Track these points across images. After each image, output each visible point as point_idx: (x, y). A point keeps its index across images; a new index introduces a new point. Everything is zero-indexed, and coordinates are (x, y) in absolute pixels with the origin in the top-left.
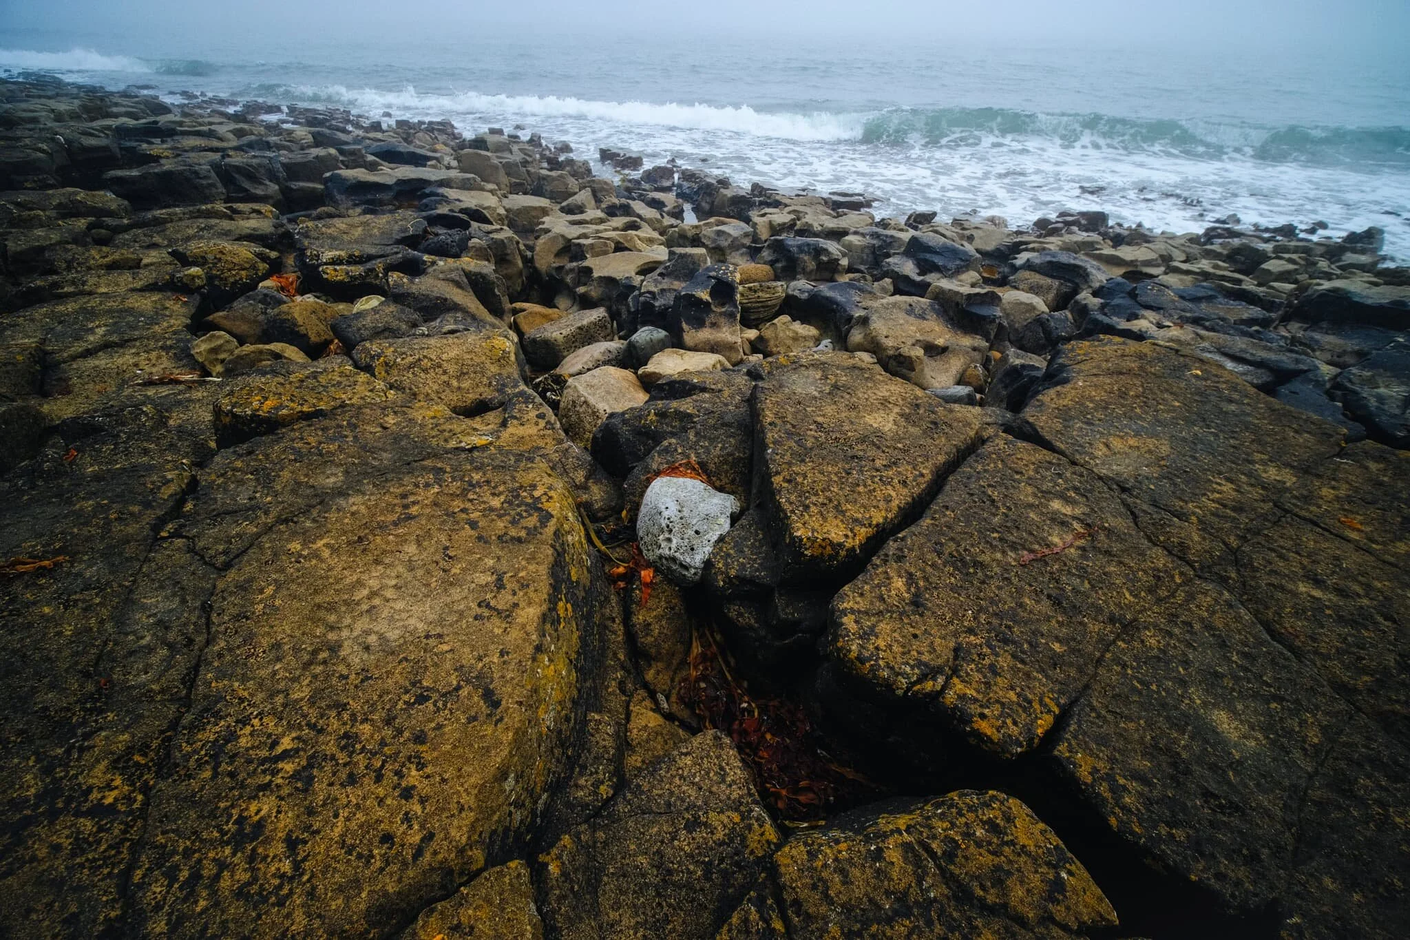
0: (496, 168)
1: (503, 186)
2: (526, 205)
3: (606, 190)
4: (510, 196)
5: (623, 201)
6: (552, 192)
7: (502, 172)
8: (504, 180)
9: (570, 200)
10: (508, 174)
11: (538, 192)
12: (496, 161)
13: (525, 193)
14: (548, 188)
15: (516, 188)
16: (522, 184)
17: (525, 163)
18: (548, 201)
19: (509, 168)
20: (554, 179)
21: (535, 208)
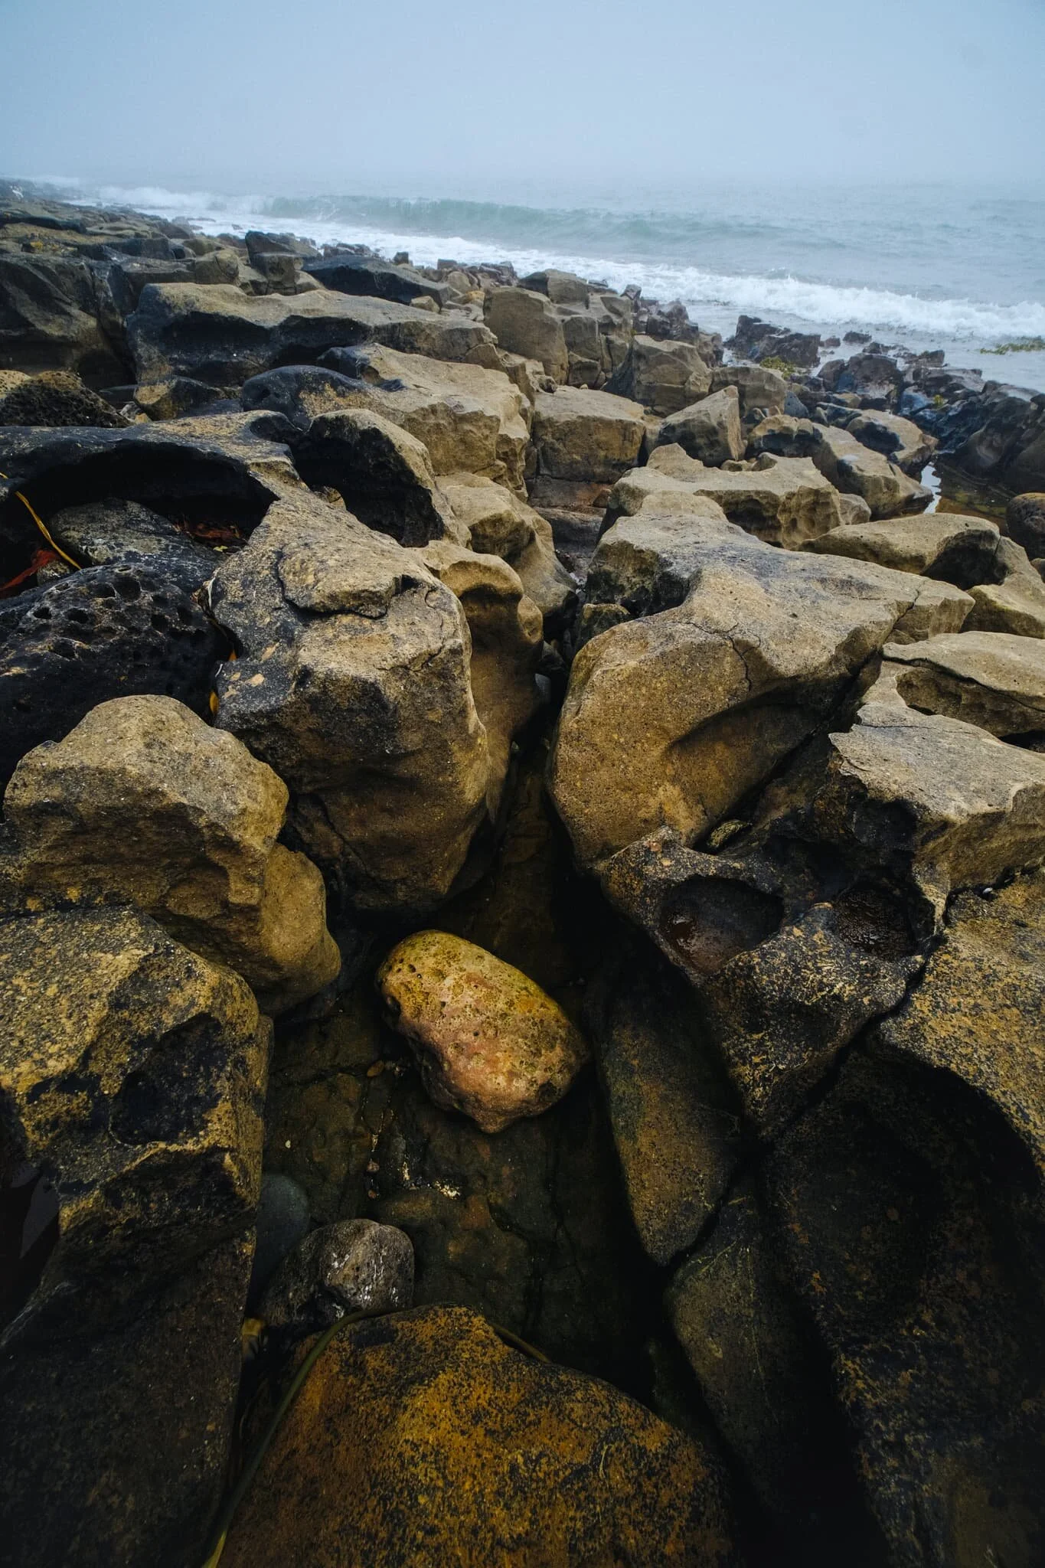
0: (550, 327)
1: (555, 368)
2: (587, 412)
3: (767, 396)
4: (561, 390)
5: (807, 425)
6: (650, 388)
7: (560, 339)
8: (560, 353)
9: (691, 411)
10: (571, 346)
11: (621, 386)
12: (557, 317)
13: (593, 386)
14: (644, 378)
15: (580, 375)
16: (590, 368)
17: (607, 326)
18: (639, 408)
19: (576, 333)
20: (661, 358)
21: (608, 424)
